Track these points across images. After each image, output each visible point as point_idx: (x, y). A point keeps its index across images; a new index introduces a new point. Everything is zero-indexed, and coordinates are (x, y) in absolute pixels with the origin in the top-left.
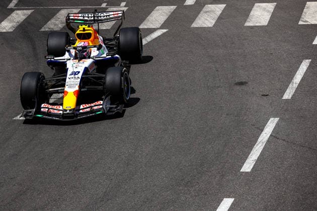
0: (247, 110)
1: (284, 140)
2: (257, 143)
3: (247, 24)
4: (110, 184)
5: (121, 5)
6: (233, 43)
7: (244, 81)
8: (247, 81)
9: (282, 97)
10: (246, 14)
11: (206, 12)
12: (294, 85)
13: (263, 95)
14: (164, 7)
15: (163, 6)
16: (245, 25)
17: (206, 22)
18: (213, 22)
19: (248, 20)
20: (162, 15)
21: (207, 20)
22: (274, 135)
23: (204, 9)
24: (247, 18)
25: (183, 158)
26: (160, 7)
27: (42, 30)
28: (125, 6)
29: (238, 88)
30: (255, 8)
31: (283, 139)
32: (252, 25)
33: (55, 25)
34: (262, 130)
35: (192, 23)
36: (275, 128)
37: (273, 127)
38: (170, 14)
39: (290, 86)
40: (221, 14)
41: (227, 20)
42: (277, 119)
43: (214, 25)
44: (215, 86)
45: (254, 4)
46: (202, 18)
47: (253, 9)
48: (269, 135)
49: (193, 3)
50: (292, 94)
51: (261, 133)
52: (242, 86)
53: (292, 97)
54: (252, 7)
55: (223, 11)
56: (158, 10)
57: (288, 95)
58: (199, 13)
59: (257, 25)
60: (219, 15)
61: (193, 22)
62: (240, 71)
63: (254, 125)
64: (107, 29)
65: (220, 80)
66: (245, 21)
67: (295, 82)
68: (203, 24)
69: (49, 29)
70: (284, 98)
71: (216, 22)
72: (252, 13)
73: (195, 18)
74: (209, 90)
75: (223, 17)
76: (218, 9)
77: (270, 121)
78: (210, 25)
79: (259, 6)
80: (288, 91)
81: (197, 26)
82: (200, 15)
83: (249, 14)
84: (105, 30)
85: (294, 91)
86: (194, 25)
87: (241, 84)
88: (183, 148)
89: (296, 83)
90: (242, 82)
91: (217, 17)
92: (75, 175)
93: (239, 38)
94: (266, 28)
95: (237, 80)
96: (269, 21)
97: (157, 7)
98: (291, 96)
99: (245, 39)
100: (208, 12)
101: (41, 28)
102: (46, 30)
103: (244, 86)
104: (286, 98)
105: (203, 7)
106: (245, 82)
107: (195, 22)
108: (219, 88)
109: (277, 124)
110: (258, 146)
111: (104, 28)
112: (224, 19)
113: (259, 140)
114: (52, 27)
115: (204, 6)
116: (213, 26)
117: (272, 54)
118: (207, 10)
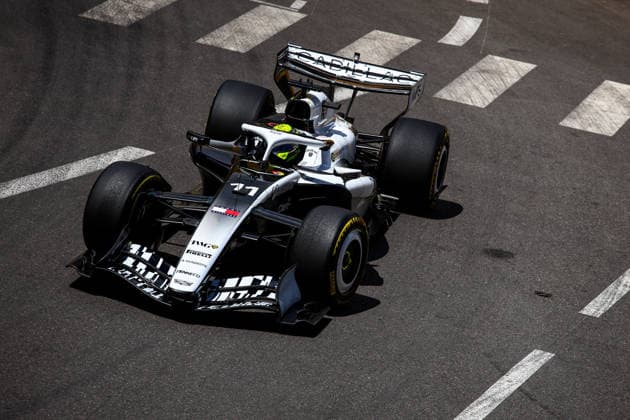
0: (488, 319)
1: (546, 408)
2: (480, 399)
3: (567, 123)
4: (102, 406)
5: (293, 6)
6: (515, 157)
7: (508, 249)
8: (514, 252)
9: (582, 308)
10: (575, 98)
11: (484, 71)
12: (621, 288)
13: (538, 293)
14: (391, 35)
15: (391, 32)
16: (561, 123)
17: (474, 93)
18: (491, 98)
19: (574, 113)
20: (378, 53)
21: (477, 89)
22: (527, 389)
23: (481, 64)
24: (573, 109)
25: (294, 390)
26: (380, 32)
27: (85, 15)
28: (301, 11)
29: (488, 261)
30: (600, 90)
31: (545, 404)
32: (577, 127)
33: (120, 11)
34: (504, 372)
35: (442, 88)
36: (536, 373)
37: (533, 373)
38: (397, 54)
39: (611, 287)
40: (516, 85)
41: (525, 101)
42: (548, 356)
43: (490, 105)
44: (435, 245)
45: (603, 81)
46: (469, 84)
47: (595, 91)
48: (515, 387)
49: (461, 44)
50: (608, 306)
51: (498, 378)
52: (499, 260)
53: (603, 315)
54: (595, 87)
55: (523, 79)
56: (375, 39)
57: (594, 308)
58: (465, 69)
59: (590, 130)
60: (509, 86)
61: (445, 85)
62: (508, 225)
63: (489, 356)
64: (238, 53)
65: (452, 233)
66: (566, 114)
67: (624, 282)
68: (465, 98)
69: (104, 16)
70: (584, 312)
71: (495, 101)
72: (589, 100)
73: (453, 79)
74: (419, 251)
75: (517, 93)
76: (513, 72)
77: (530, 355)
78: (480, 104)
79: (612, 88)
80: (600, 298)
81: (449, 99)
82: (467, 73)
83: (581, 101)
84: (233, 52)
85: (613, 303)
86: (444, 94)
87: (498, 254)
88: (305, 366)
89: (626, 286)
90: (501, 250)
91: (503, 88)
92: (27, 366)
93: (537, 150)
94: (609, 141)
95: (493, 244)
96: (620, 129)
97: (374, 33)
98: (601, 312)
99: (549, 156)
100: (487, 71)
101: (85, 10)
102: (96, 17)
103: (502, 262)
104: (590, 314)
105: (481, 58)
106: (509, 253)
107: (448, 87)
108: (443, 252)
109: (545, 368)
110: (480, 407)
111: (232, 49)
112: (518, 97)
113: (489, 392)
114: (111, 14)
115: (484, 56)
116: (487, 107)
117: (596, 204)
118: (488, 67)
